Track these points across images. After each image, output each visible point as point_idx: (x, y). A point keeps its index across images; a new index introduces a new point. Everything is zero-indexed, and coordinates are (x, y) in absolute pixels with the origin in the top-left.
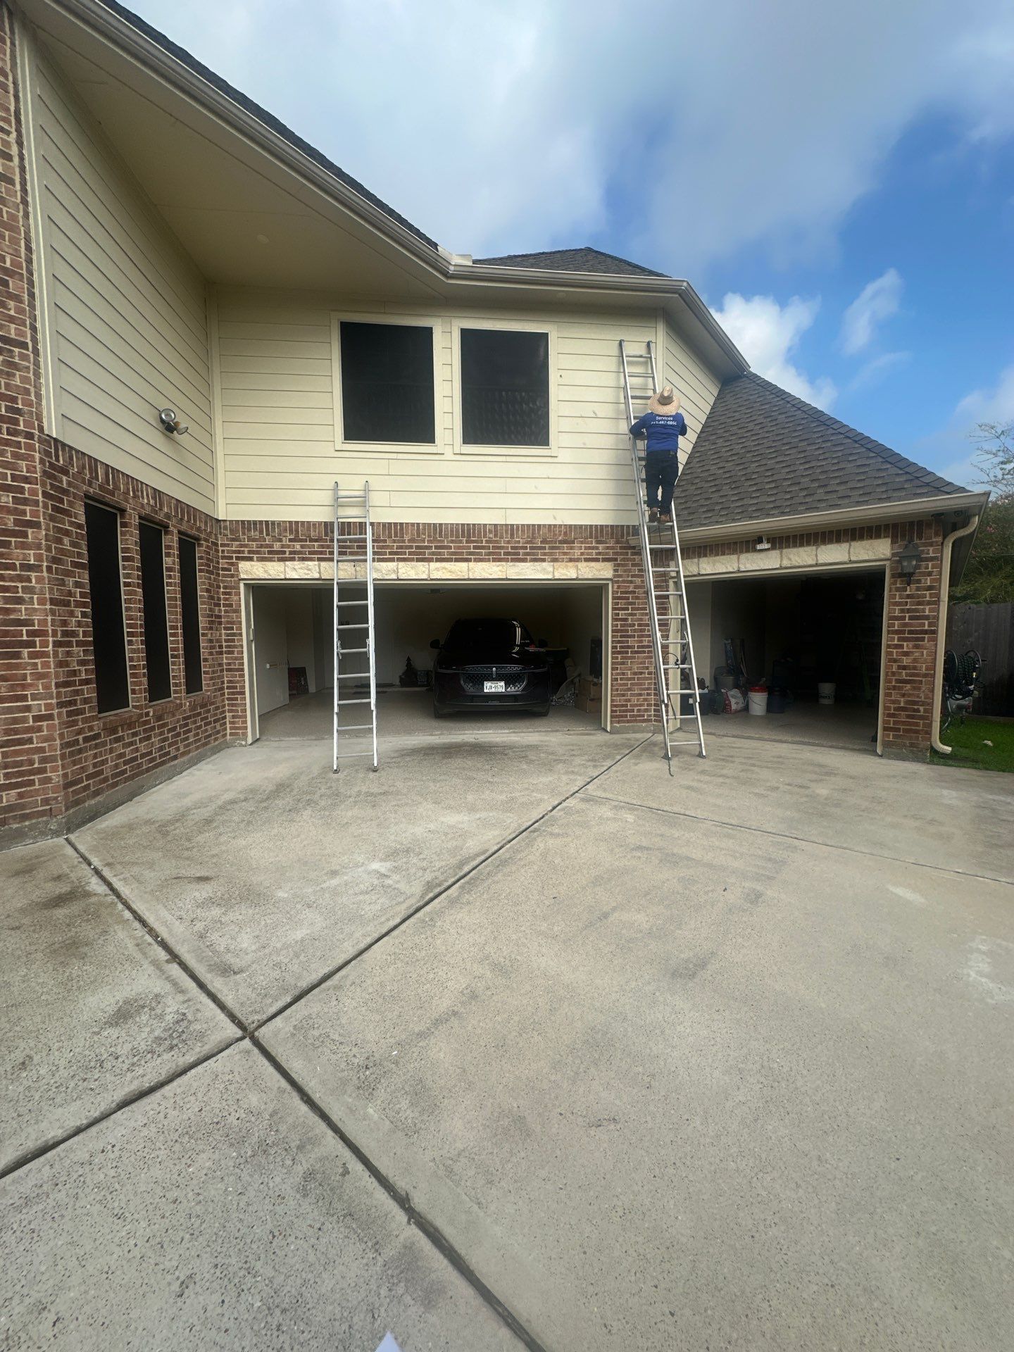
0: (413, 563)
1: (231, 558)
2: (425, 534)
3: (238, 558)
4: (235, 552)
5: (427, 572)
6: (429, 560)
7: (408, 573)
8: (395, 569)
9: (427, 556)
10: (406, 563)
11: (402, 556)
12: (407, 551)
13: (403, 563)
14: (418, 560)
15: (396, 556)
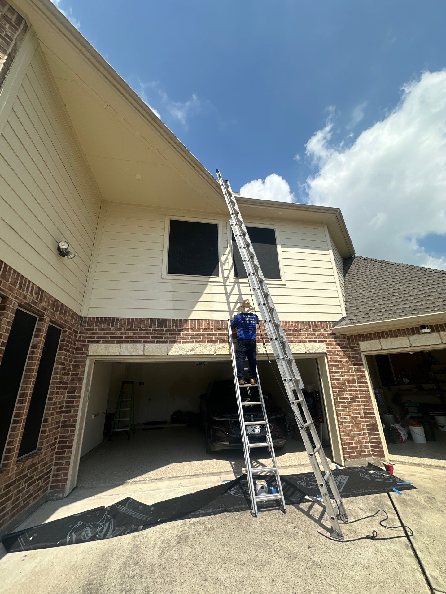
0: (205, 344)
1: (85, 341)
2: (213, 326)
3: (89, 341)
4: (88, 337)
5: (214, 350)
6: (215, 342)
7: (202, 351)
8: (193, 348)
9: (214, 340)
10: (201, 344)
11: (198, 340)
12: (202, 336)
13: (199, 344)
14: (208, 342)
15: (194, 340)
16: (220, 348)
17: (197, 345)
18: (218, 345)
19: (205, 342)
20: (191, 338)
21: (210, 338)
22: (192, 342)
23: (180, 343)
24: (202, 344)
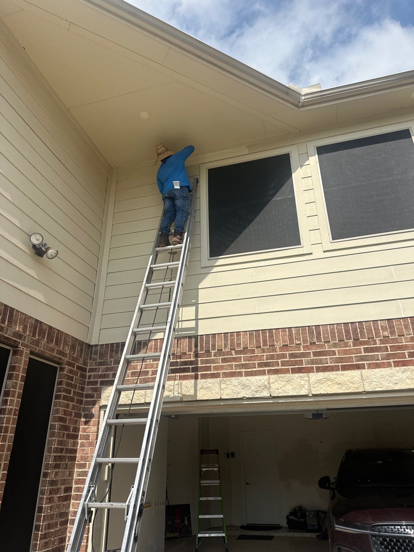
0: (288, 375)
1: (97, 382)
2: (299, 340)
3: (102, 383)
4: (100, 376)
5: (306, 386)
6: (309, 370)
7: (284, 388)
8: (266, 383)
9: (304, 366)
10: (280, 375)
11: (274, 368)
12: (280, 361)
13: (276, 376)
14: (294, 371)
15: (266, 369)
16: (318, 381)
17: (273, 377)
18: (314, 376)
19: (286, 371)
20: (260, 365)
21: (296, 363)
22: (263, 373)
23: (242, 376)
24: (282, 375)
